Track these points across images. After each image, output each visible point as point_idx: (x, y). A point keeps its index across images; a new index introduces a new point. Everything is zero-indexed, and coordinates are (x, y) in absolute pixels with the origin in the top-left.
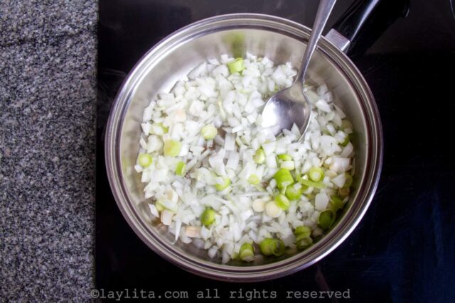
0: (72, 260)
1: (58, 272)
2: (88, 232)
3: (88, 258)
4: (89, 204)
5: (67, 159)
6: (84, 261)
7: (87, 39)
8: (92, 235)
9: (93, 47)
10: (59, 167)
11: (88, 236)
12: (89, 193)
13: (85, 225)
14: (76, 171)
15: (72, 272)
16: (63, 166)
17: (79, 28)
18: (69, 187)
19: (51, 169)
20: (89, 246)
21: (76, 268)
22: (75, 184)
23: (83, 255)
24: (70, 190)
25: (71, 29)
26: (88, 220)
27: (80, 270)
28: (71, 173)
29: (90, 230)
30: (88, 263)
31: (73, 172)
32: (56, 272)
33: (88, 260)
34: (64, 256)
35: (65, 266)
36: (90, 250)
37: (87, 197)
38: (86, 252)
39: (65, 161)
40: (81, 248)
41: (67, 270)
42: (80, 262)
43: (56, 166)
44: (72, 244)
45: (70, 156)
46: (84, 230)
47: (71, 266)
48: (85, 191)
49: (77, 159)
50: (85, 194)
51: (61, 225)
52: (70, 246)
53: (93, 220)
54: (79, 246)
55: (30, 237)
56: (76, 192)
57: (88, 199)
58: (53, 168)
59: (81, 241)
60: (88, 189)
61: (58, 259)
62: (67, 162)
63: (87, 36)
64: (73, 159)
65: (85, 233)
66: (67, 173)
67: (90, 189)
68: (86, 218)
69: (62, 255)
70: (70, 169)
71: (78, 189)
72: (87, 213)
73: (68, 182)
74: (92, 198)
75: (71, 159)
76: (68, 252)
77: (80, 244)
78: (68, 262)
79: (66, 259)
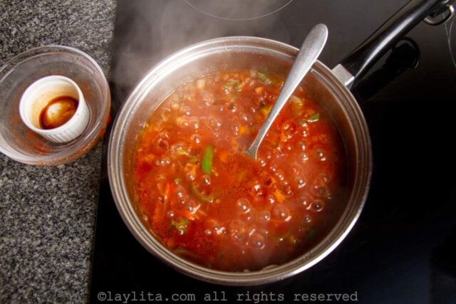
0: (68, 264)
1: (54, 276)
2: (87, 239)
3: (85, 264)
4: (91, 211)
5: (73, 167)
6: (81, 267)
7: (101, 56)
8: (92, 242)
9: (106, 63)
10: (64, 173)
11: (86, 242)
12: (92, 201)
13: (85, 231)
14: (80, 179)
15: (67, 276)
16: (68, 173)
17: (94, 44)
18: (72, 193)
19: (56, 175)
20: (87, 252)
21: (73, 273)
22: (79, 191)
23: (80, 261)
24: (73, 196)
25: (86, 45)
26: (88, 227)
27: (76, 276)
28: (75, 181)
29: (90, 236)
30: (85, 268)
31: (78, 179)
32: (51, 276)
33: (85, 266)
34: (61, 260)
35: (61, 270)
36: (88, 256)
37: (89, 204)
38: (84, 258)
39: (70, 168)
40: (79, 253)
41: (63, 275)
42: (76, 267)
43: (61, 173)
44: (71, 250)
45: (76, 164)
46: (83, 236)
47: (68, 271)
48: (88, 199)
49: (82, 167)
50: (87, 201)
51: (60, 230)
52: (68, 251)
53: (93, 227)
54: (77, 252)
55: (29, 240)
56: (79, 199)
57: (90, 206)
58: (58, 174)
59: (79, 246)
60: (90, 196)
61: (55, 262)
62: (72, 169)
63: (101, 53)
64: (78, 167)
65: (85, 239)
66: (71, 180)
67: (93, 196)
68: (87, 225)
69: (59, 260)
70: (75, 176)
71: (80, 196)
72: (88, 220)
73: (71, 189)
74: (94, 205)
75: (76, 166)
76: (66, 256)
77: (79, 250)
78: (64, 266)
79: (63, 263)
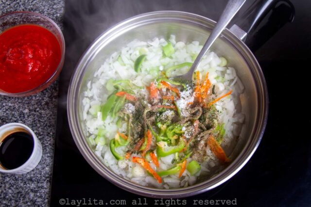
0: (33, 186)
1: (21, 195)
2: (47, 165)
3: (46, 185)
4: (50, 144)
6: (42, 187)
8: (50, 168)
10: (28, 116)
11: (47, 168)
12: (50, 137)
13: (45, 160)
14: (41, 120)
15: (32, 195)
16: (32, 116)
19: (22, 118)
20: (47, 176)
21: (36, 192)
22: (40, 129)
23: (42, 183)
26: (48, 157)
27: (38, 194)
28: (37, 122)
29: (49, 164)
31: (39, 121)
32: (19, 195)
33: (45, 187)
35: (27, 190)
36: (48, 179)
37: (48, 139)
38: (45, 180)
39: (33, 112)
40: (41, 177)
41: (28, 194)
42: (39, 187)
43: (26, 116)
44: (34, 174)
45: (38, 109)
46: (44, 163)
47: (32, 191)
48: (47, 135)
49: (43, 111)
50: (47, 137)
52: (32, 175)
53: (52, 157)
54: (39, 176)
56: (40, 135)
57: (49, 141)
58: (24, 117)
59: (41, 172)
60: (49, 133)
61: (22, 185)
62: (35, 113)
64: (40, 112)
65: (45, 166)
66: (34, 121)
67: (51, 133)
68: (47, 155)
69: (25, 182)
70: (37, 118)
71: (41, 133)
72: (47, 151)
74: (52, 140)
75: (38, 111)
76: (31, 180)
77: (41, 174)
78: (30, 187)
79: (28, 185)
